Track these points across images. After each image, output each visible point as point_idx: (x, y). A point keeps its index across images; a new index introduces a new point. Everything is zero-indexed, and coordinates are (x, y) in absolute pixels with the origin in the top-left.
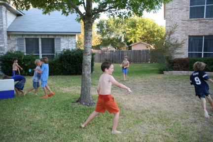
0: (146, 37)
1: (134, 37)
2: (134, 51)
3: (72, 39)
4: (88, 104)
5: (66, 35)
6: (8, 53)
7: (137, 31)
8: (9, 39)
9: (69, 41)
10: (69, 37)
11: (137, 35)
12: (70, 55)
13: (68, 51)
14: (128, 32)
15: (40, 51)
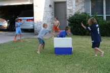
6: (76, 14)
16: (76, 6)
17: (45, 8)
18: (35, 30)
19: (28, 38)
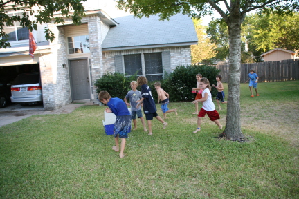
0: (285, 40)
1: (266, 43)
2: (269, 63)
3: (186, 52)
4: (239, 140)
5: (177, 47)
6: (105, 76)
7: (271, 33)
8: (104, 58)
9: (181, 55)
10: (182, 49)
11: (271, 39)
12: (186, 74)
13: (183, 68)
14: (256, 36)
15: (144, 71)
16: (103, 64)
17: (58, 68)
18: (44, 102)
19: (38, 117)
